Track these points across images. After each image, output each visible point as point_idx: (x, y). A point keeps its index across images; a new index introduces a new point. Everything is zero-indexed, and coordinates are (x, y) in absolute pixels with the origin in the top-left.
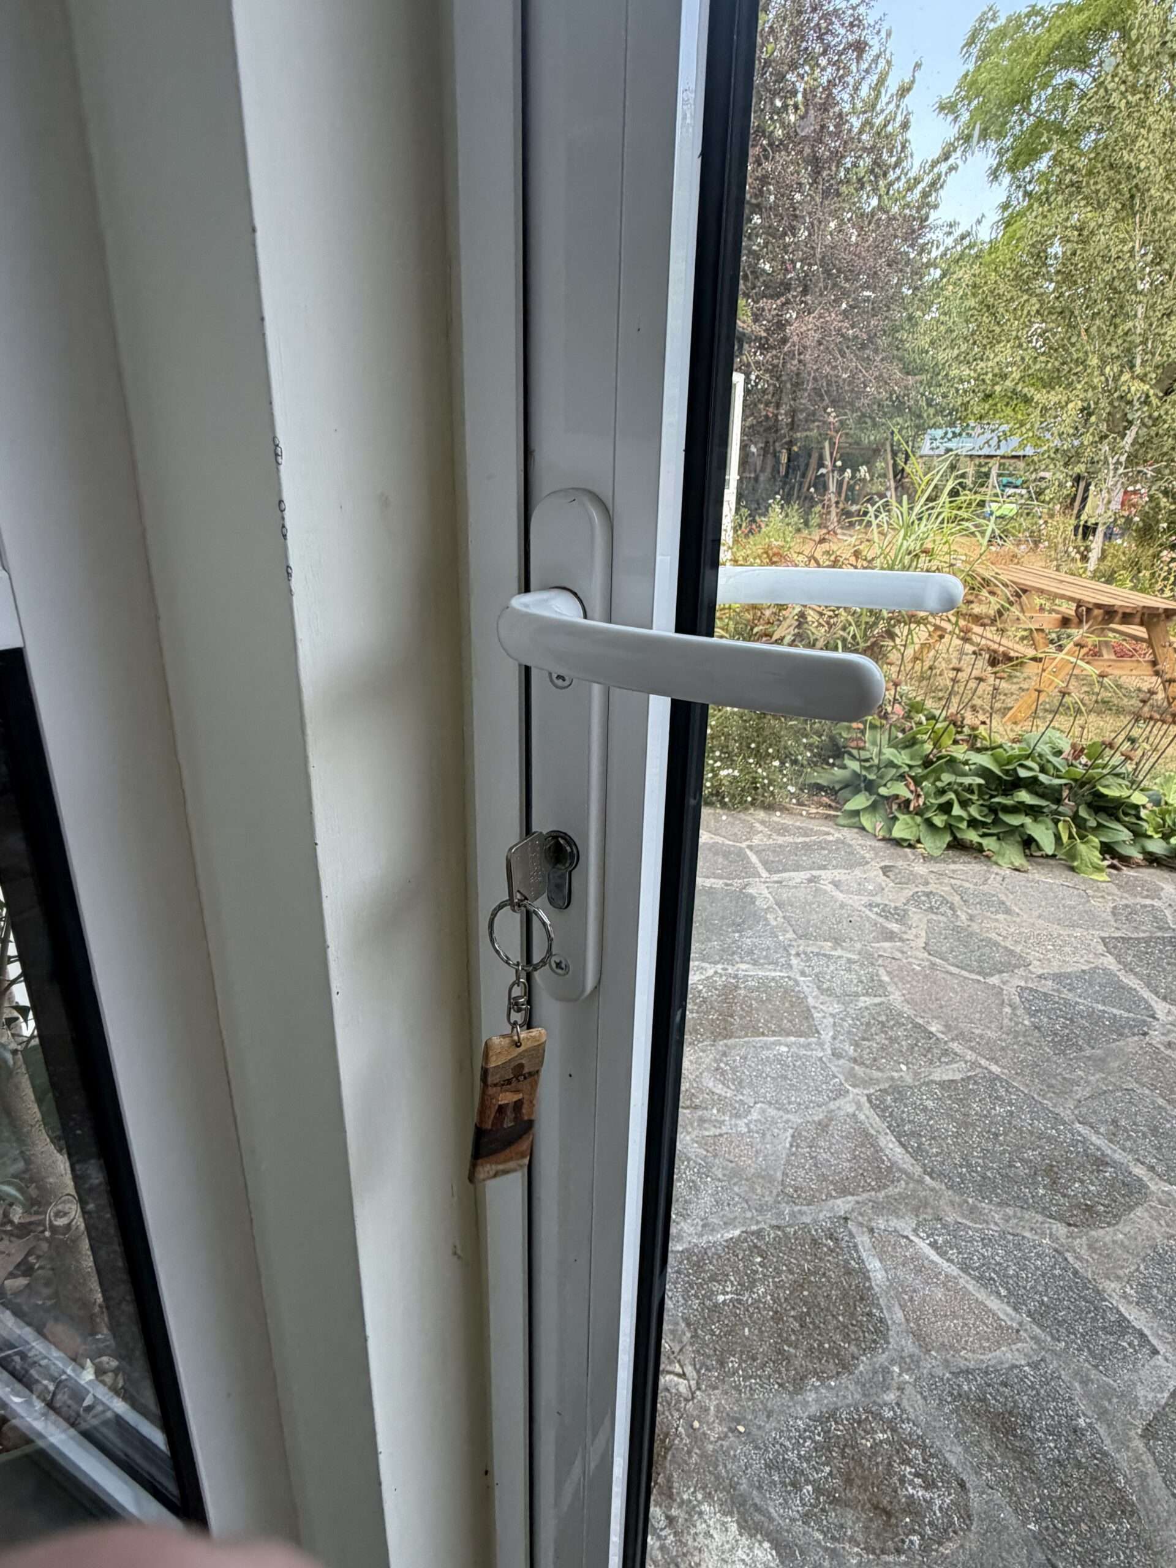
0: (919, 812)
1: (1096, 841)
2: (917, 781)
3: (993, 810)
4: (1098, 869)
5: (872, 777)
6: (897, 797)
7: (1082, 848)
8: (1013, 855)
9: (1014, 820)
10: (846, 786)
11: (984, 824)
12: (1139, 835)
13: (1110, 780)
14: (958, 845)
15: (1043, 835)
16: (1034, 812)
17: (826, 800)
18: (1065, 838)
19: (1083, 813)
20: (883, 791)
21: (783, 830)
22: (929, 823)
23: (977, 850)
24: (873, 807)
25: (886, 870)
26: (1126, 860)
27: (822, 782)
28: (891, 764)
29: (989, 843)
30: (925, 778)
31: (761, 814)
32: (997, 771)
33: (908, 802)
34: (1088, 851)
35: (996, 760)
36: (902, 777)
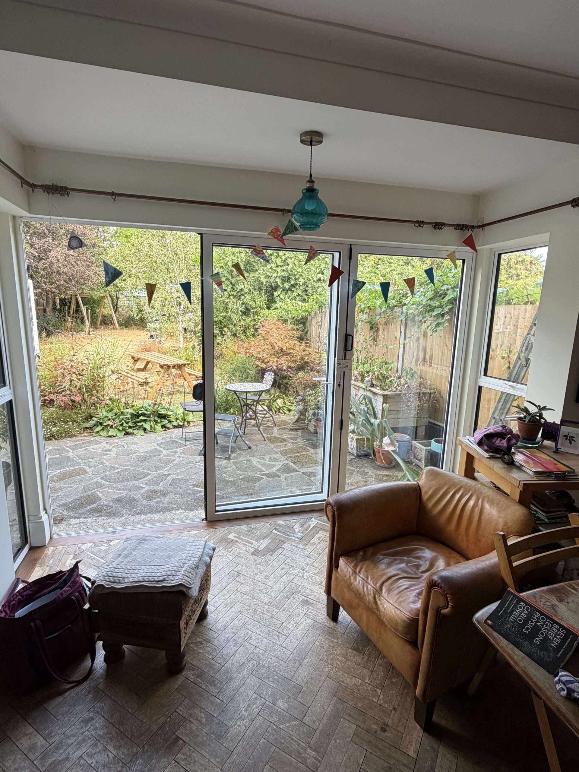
0: (116, 428)
1: (159, 425)
2: (114, 420)
3: (135, 423)
4: (161, 431)
5: (101, 421)
6: (109, 425)
7: (156, 427)
8: (141, 432)
9: (140, 424)
10: (95, 426)
11: (133, 427)
12: (170, 422)
13: (162, 410)
14: (127, 434)
15: (147, 426)
16: (145, 421)
17: (89, 431)
18: (153, 426)
19: (156, 419)
20: (105, 424)
21: (77, 441)
22: (118, 429)
23: (132, 434)
24: (103, 429)
25: (107, 443)
26: (168, 428)
27: (88, 426)
28: (106, 417)
29: (135, 431)
30: (116, 418)
31: (69, 439)
32: (134, 413)
33: (112, 426)
34: (158, 427)
35: (134, 410)
36: (109, 419)
